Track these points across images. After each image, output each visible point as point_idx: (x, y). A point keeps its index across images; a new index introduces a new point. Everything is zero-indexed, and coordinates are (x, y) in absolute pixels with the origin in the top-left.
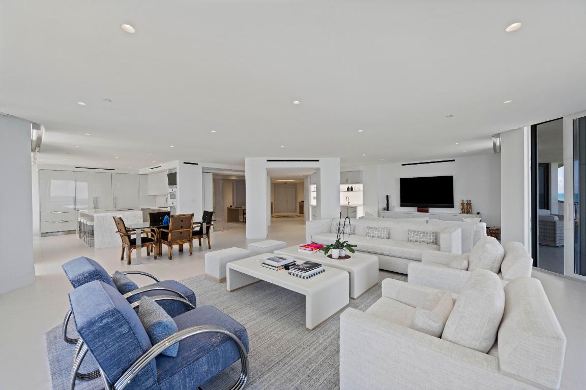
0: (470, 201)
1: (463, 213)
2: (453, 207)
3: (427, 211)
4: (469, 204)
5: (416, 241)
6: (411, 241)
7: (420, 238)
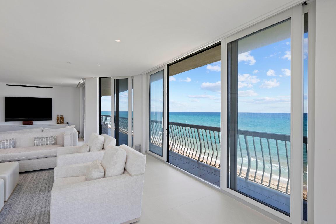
0: (63, 115)
1: (58, 123)
2: (51, 120)
3: (32, 124)
4: (62, 117)
5: (42, 145)
6: (37, 145)
7: (44, 142)
